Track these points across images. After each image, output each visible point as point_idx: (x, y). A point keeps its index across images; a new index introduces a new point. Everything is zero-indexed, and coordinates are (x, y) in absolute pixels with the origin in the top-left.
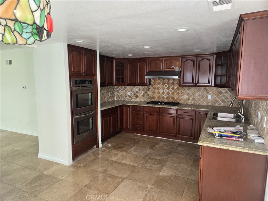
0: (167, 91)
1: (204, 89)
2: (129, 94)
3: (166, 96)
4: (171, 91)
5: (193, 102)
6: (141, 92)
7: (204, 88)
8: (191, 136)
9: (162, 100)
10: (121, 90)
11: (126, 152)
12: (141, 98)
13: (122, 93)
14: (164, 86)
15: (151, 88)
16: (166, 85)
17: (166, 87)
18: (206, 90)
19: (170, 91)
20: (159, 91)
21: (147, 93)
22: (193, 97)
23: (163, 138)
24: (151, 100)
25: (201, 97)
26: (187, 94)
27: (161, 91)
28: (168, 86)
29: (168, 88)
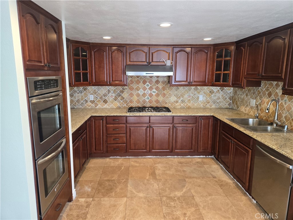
0: (150, 92)
1: (194, 89)
2: (92, 98)
3: (148, 99)
4: (155, 92)
5: (182, 105)
6: (112, 94)
7: (195, 87)
8: (191, 149)
9: (143, 105)
10: (78, 93)
12: (112, 103)
13: (80, 98)
14: (145, 86)
15: (126, 89)
16: (148, 84)
17: (148, 87)
18: (197, 89)
19: (153, 92)
20: (138, 93)
21: (120, 95)
22: (182, 99)
23: (154, 156)
24: (127, 105)
25: (191, 98)
26: (175, 95)
27: (141, 92)
28: (150, 86)
29: (151, 88)
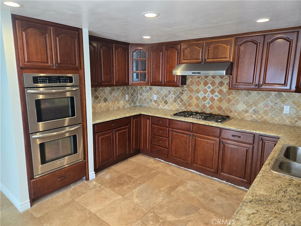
0: (211, 95)
1: (276, 95)
2: (155, 97)
3: (209, 104)
4: (217, 96)
5: (254, 116)
6: (172, 95)
7: (276, 93)
8: (244, 178)
9: (202, 110)
10: (145, 92)
11: (123, 195)
12: (172, 105)
13: (147, 97)
14: (206, 87)
15: (186, 90)
16: (209, 86)
17: (209, 90)
18: (280, 96)
19: (216, 96)
20: (198, 96)
21: (179, 97)
22: (254, 108)
23: (198, 172)
24: (185, 108)
25: (269, 108)
26: (244, 103)
27: (201, 95)
28: (212, 88)
29: (213, 92)
